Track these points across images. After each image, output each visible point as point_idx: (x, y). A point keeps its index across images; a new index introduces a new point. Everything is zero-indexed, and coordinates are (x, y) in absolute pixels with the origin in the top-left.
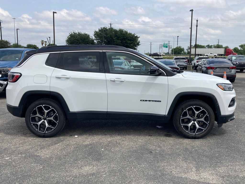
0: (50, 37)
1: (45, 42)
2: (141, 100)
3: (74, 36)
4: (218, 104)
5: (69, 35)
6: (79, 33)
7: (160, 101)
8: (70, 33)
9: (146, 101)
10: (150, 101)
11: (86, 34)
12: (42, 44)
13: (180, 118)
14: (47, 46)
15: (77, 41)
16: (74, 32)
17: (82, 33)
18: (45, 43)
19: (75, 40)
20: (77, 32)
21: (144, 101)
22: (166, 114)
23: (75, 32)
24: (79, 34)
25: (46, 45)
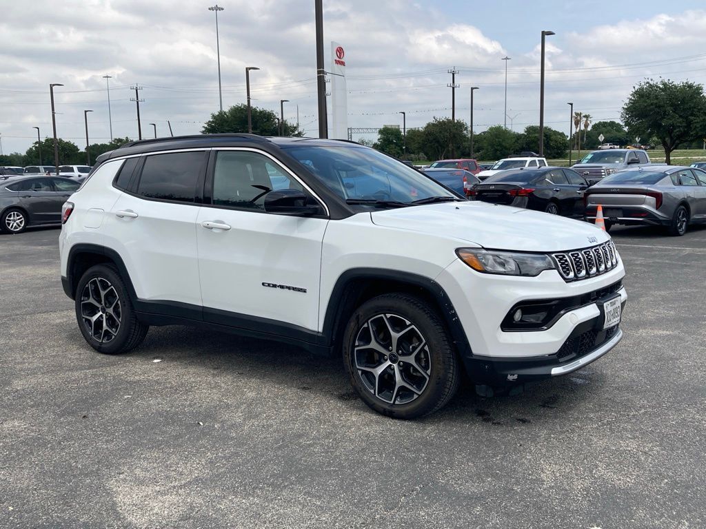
0: (571, 104)
1: (584, 117)
2: (263, 284)
3: (650, 94)
4: (455, 315)
5: (634, 91)
6: (665, 84)
7: (305, 291)
8: (637, 87)
9: (274, 286)
10: (282, 287)
11: (690, 86)
12: (577, 123)
13: (354, 346)
14: (589, 129)
15: (657, 110)
16: (648, 83)
17: (675, 83)
18: (585, 119)
19: (652, 107)
20: (657, 80)
21: (269, 285)
22: (321, 330)
23: (651, 83)
24: (667, 87)
25: (586, 126)
